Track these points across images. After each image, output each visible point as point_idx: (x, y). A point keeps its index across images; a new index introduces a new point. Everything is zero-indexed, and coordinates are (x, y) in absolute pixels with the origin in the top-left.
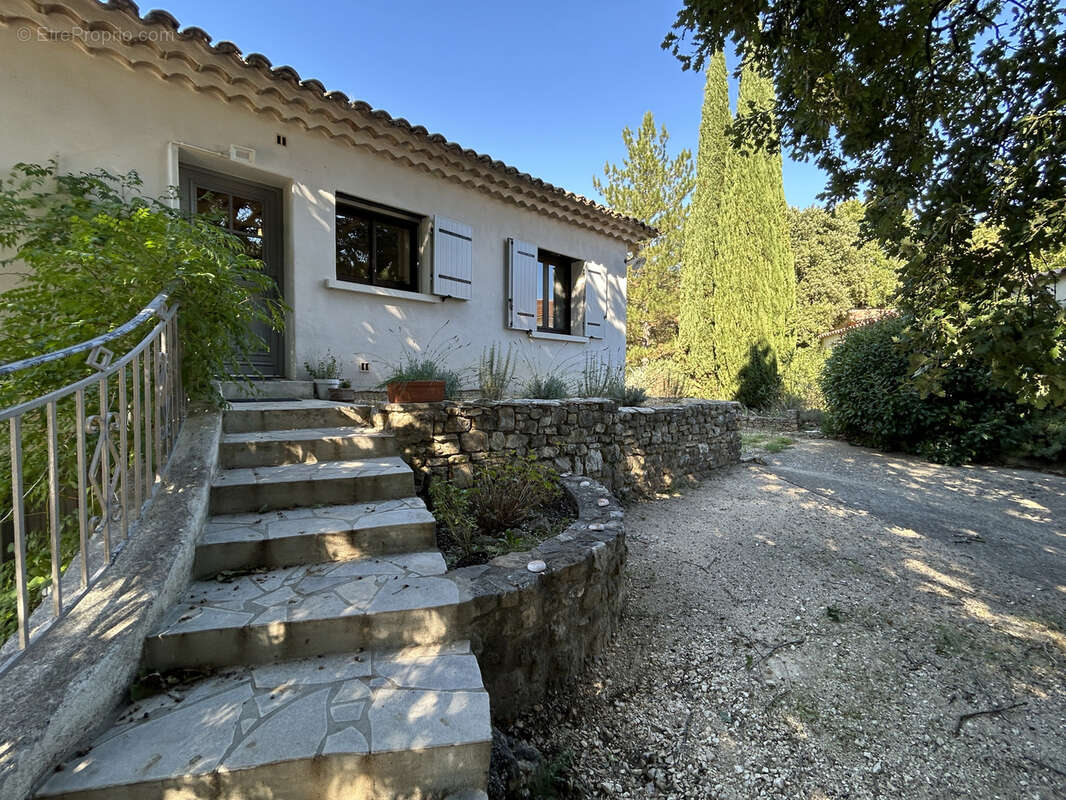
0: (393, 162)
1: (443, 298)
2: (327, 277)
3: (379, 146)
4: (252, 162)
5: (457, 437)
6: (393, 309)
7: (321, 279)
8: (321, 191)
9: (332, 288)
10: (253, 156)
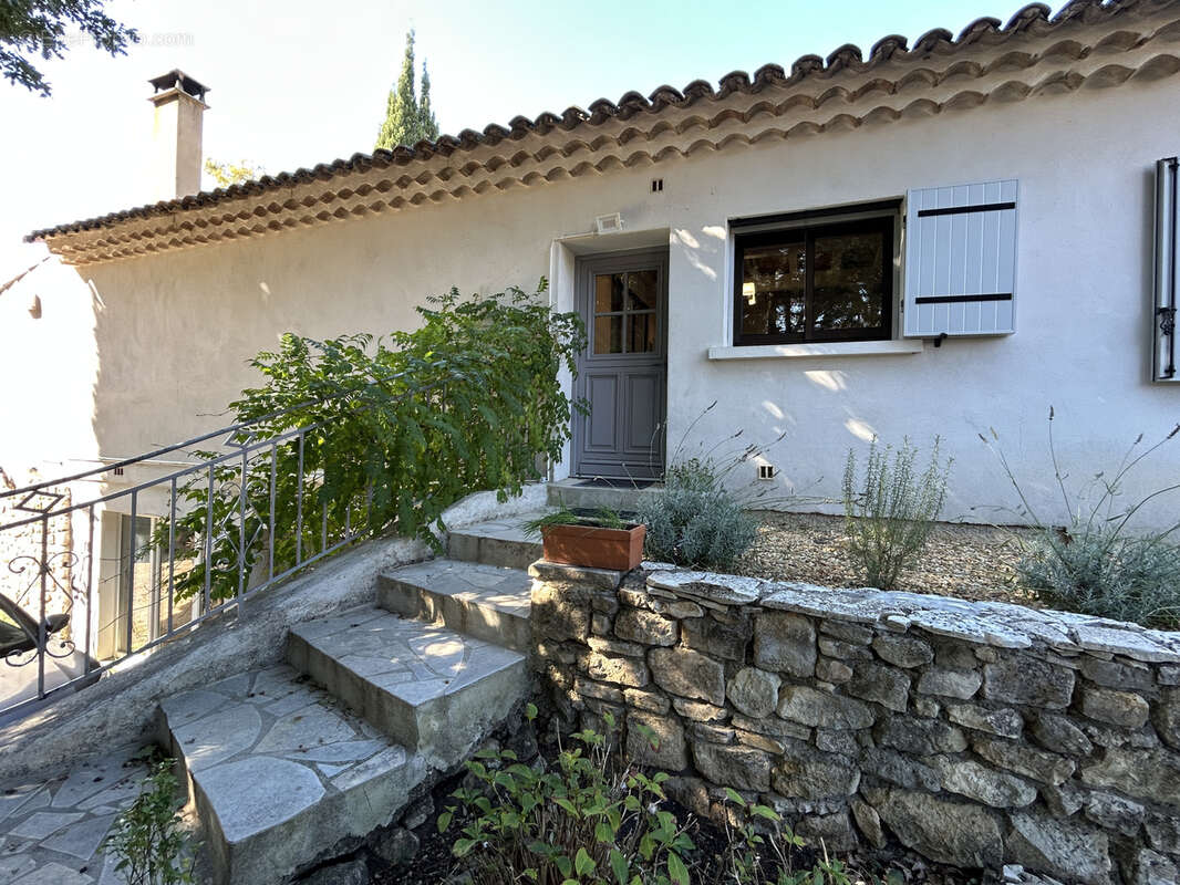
0: (825, 135)
1: (938, 341)
2: (707, 346)
3: (785, 124)
4: (621, 228)
5: (641, 652)
6: (820, 376)
7: (702, 349)
8: (706, 229)
9: (717, 360)
10: (619, 221)
